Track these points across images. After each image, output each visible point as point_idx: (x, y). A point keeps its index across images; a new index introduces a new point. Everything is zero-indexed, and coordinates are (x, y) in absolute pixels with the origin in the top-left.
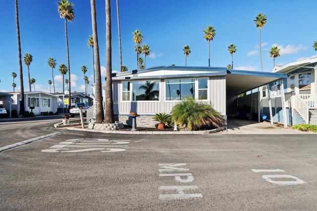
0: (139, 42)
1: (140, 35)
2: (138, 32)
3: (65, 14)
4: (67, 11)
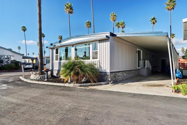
0: (114, 20)
1: (115, 15)
2: (113, 14)
3: (68, 11)
4: (69, 9)
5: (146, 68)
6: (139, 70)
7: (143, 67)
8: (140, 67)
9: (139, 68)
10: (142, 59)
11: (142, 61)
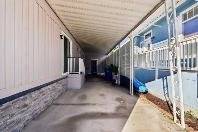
5: (79, 73)
6: (66, 77)
7: (74, 72)
8: (68, 72)
9: (66, 73)
10: (71, 57)
11: (71, 59)
